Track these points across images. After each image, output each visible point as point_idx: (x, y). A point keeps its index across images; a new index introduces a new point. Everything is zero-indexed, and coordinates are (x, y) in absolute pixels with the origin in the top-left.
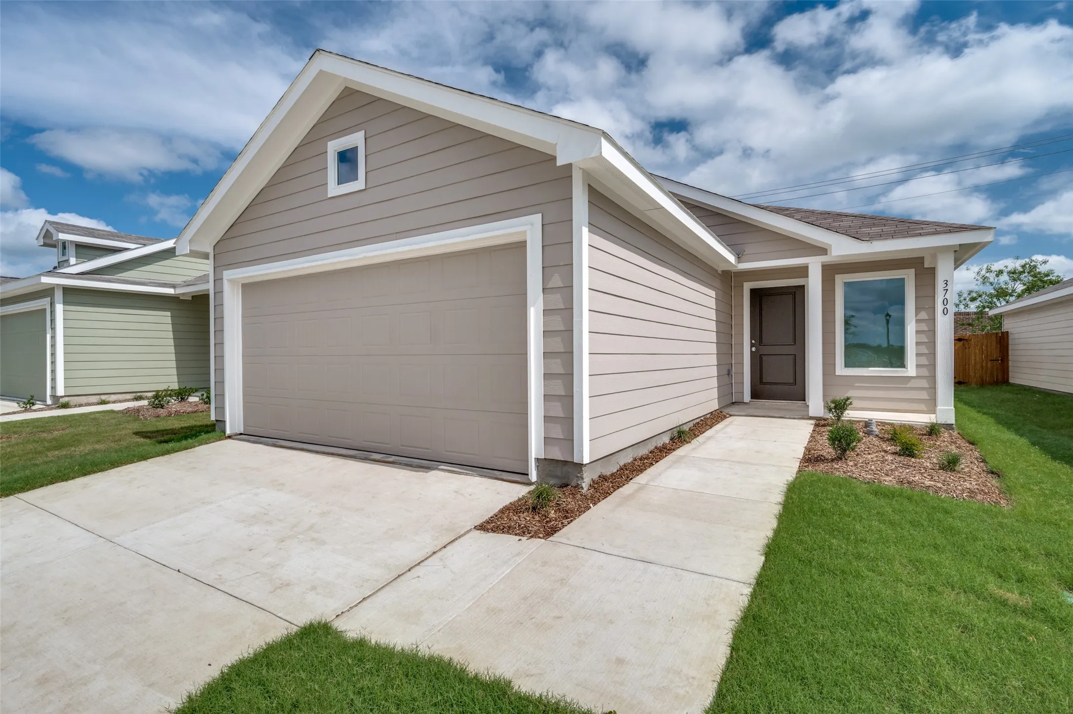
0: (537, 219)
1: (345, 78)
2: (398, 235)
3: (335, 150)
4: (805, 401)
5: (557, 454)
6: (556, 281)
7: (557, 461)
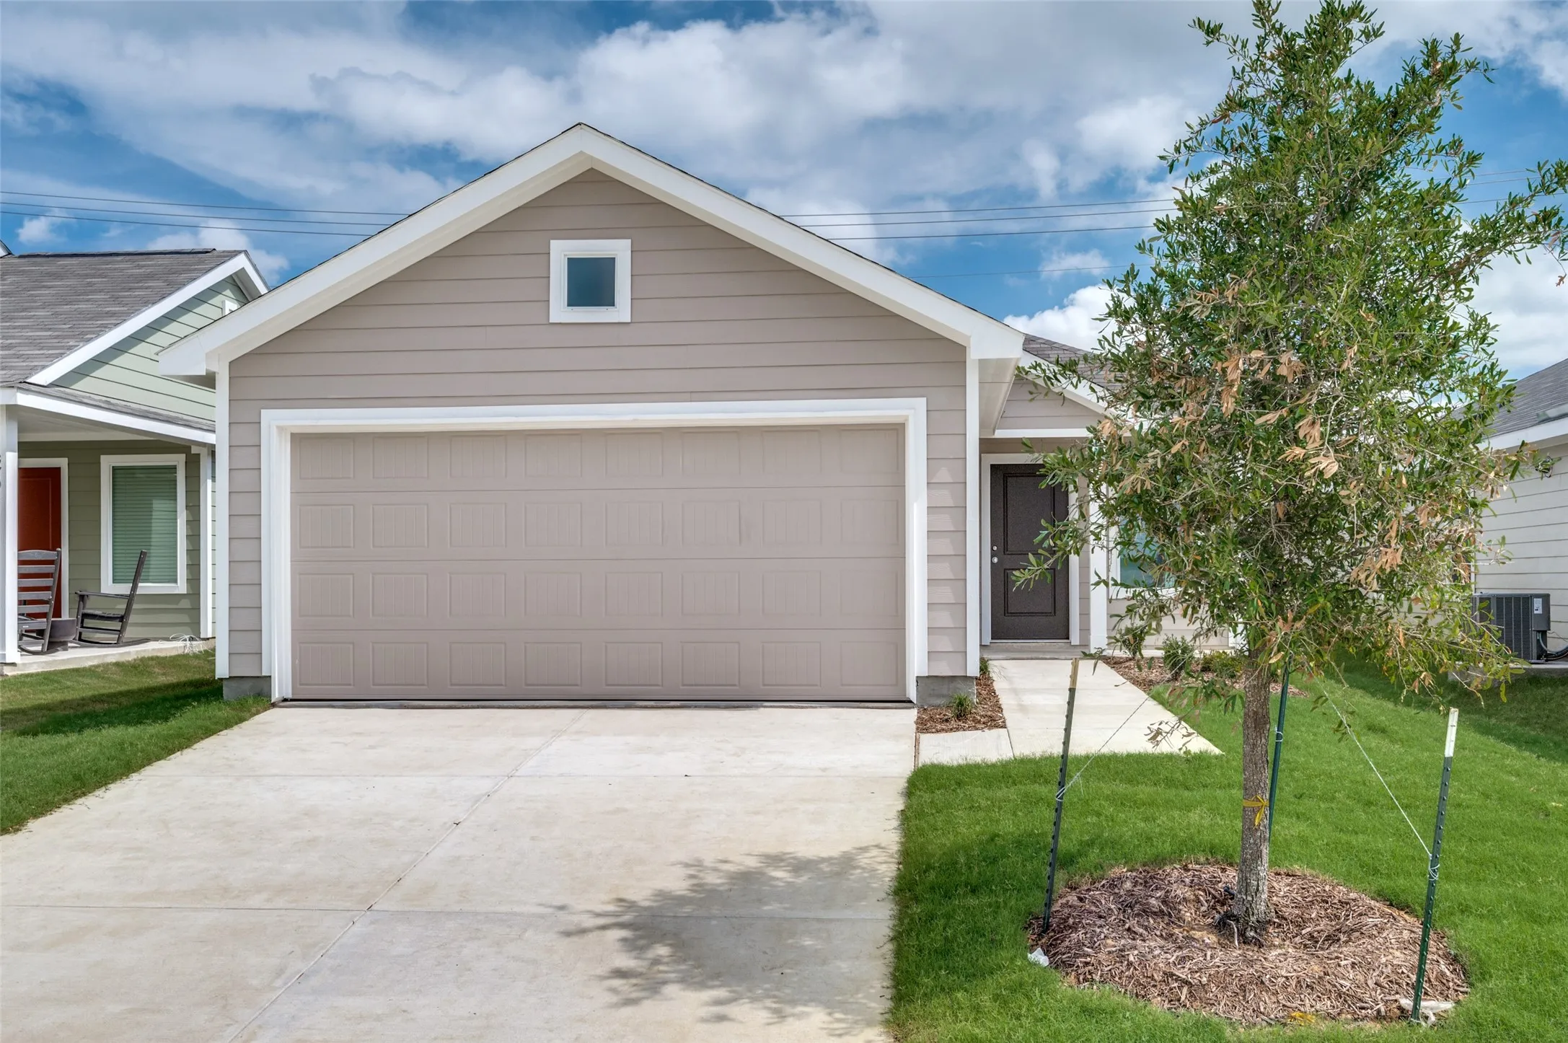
0: (922, 402)
1: (592, 158)
2: (693, 395)
3: (565, 255)
4: (1068, 638)
5: (944, 670)
6: (944, 475)
7: (943, 678)
